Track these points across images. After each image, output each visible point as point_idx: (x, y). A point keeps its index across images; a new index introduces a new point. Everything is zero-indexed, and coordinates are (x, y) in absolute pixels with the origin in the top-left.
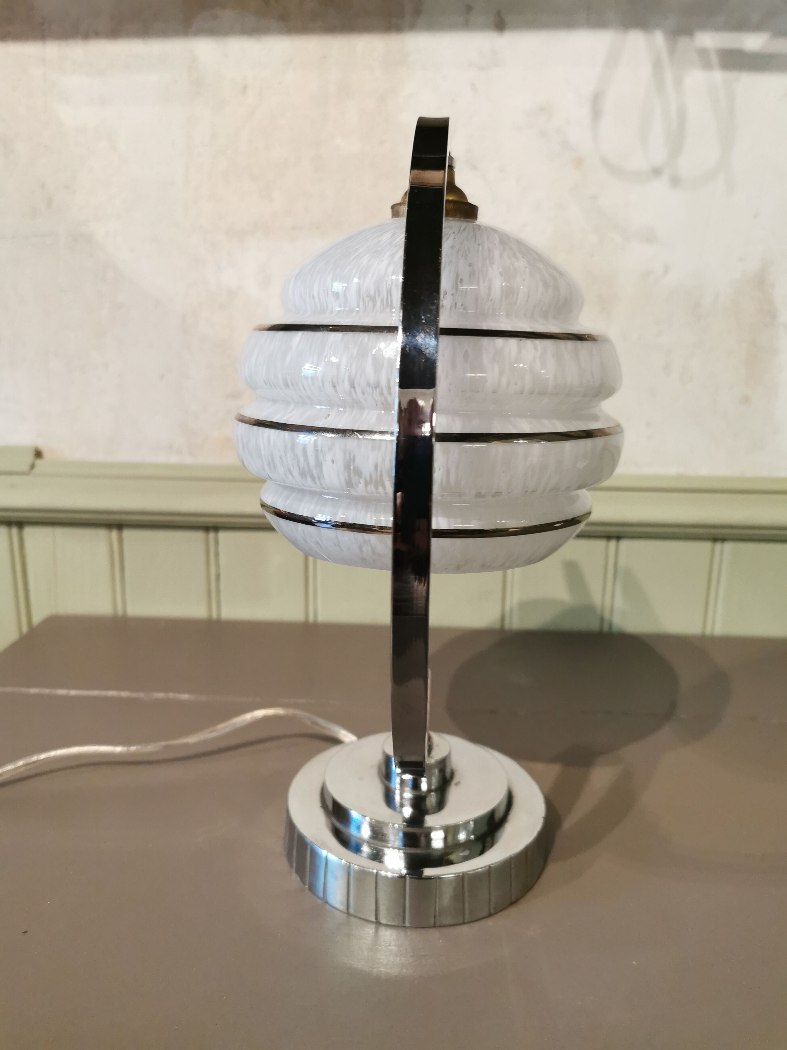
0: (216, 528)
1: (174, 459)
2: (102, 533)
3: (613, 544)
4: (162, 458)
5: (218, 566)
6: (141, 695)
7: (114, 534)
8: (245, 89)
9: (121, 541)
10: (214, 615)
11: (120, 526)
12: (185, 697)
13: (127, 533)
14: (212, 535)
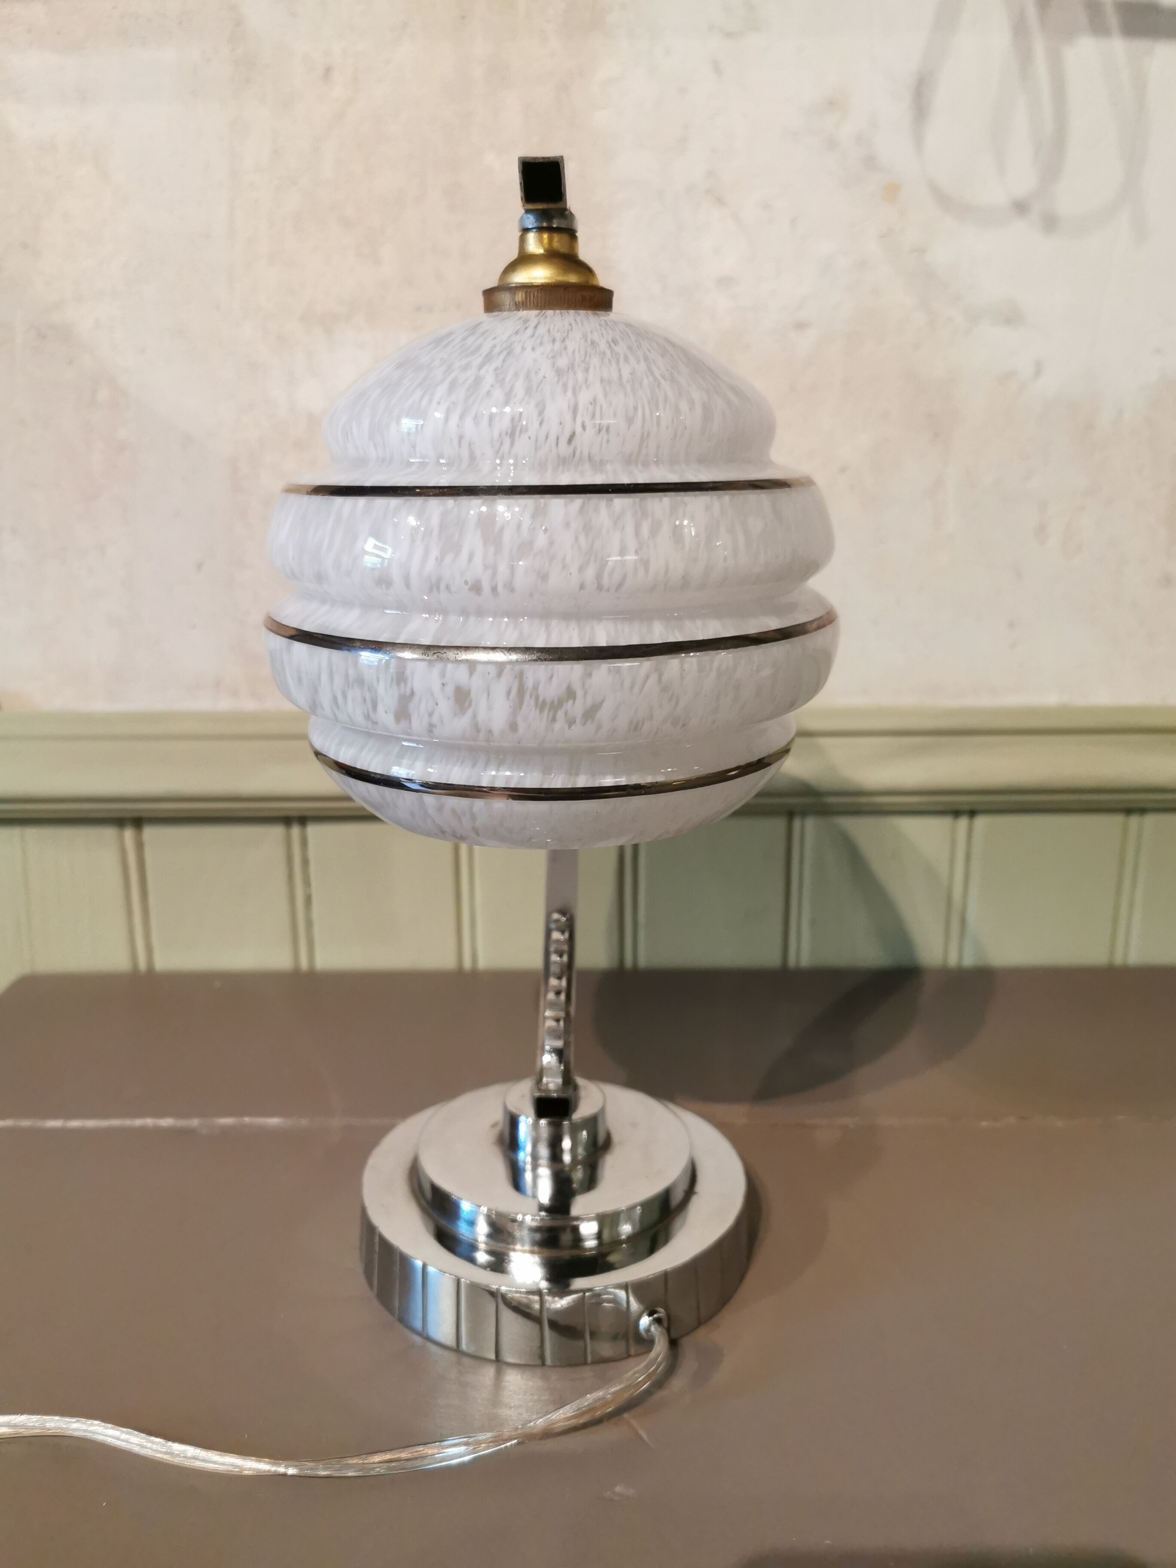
0: (303, 820)
1: (225, 704)
2: (109, 833)
3: (963, 823)
4: (203, 703)
5: (307, 882)
6: (195, 1122)
7: (129, 834)
8: (328, 71)
9: (140, 846)
10: (304, 964)
11: (138, 822)
12: (274, 1121)
13: (149, 833)
14: (296, 830)
